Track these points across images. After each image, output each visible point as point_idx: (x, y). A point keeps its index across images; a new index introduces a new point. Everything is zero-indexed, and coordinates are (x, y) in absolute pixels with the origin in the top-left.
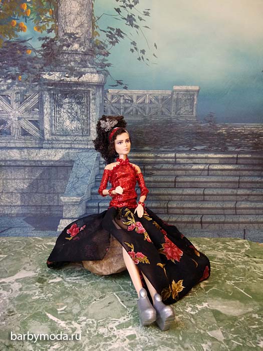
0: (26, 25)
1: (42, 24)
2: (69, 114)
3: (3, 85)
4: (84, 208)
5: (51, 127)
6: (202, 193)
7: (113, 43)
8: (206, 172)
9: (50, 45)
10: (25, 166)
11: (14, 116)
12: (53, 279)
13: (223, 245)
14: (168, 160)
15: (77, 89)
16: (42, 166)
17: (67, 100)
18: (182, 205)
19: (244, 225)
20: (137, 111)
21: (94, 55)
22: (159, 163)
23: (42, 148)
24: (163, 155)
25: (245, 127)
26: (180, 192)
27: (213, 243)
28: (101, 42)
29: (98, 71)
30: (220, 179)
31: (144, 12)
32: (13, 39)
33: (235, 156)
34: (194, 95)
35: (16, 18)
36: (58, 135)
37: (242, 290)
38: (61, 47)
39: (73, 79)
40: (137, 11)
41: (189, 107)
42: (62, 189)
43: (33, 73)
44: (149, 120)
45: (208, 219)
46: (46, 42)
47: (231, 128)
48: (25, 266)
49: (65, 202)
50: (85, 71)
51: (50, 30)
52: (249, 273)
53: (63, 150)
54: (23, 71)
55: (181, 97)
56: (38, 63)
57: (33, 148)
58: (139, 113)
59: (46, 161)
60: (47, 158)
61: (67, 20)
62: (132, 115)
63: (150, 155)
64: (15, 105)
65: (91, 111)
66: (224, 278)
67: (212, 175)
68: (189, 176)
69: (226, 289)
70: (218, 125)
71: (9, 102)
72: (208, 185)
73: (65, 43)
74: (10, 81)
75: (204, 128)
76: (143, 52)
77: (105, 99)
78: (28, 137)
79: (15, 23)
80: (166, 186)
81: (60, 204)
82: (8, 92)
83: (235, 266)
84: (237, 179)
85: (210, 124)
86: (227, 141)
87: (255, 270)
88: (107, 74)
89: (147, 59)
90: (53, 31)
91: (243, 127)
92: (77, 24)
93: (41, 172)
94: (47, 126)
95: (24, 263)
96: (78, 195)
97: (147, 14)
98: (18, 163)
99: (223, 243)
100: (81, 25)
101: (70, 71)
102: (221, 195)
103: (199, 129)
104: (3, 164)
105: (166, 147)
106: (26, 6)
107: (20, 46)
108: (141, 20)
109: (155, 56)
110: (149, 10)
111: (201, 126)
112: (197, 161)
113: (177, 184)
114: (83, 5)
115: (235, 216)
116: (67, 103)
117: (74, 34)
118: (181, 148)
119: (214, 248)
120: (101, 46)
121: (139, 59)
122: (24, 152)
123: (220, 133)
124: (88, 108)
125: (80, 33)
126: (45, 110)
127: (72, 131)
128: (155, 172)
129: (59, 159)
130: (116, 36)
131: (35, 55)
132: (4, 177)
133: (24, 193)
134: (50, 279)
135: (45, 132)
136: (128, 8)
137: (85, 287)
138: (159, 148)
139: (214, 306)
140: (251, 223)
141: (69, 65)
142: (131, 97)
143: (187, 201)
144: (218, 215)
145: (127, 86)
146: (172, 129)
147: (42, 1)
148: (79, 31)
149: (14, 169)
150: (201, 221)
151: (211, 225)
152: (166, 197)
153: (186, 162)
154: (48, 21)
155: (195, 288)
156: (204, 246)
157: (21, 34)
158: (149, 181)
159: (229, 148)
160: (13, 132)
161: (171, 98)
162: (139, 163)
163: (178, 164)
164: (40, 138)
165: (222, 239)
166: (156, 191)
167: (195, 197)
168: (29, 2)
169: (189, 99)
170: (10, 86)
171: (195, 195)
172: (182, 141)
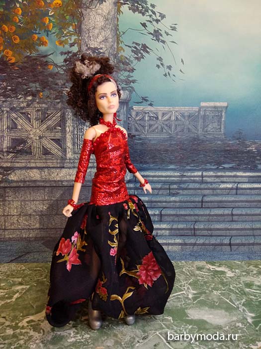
0: (48, 40)
1: (64, 39)
3: (22, 102)
5: (74, 145)
6: (230, 213)
7: (138, 59)
8: (234, 191)
9: (72, 60)
10: (46, 187)
11: (35, 134)
13: (257, 269)
16: (62, 187)
18: (209, 226)
20: (162, 128)
21: (119, 71)
22: (185, 182)
23: (63, 167)
24: (189, 174)
26: (207, 212)
27: (246, 268)
28: (126, 58)
29: (122, 88)
30: (249, 198)
31: (171, 27)
32: (34, 54)
34: (222, 111)
35: (37, 32)
40: (164, 26)
41: (216, 123)
43: (55, 90)
44: (175, 138)
45: (237, 241)
46: (68, 57)
47: (260, 145)
51: (72, 44)
54: (45, 88)
55: (208, 113)
56: (60, 79)
57: (53, 168)
58: (164, 131)
59: (67, 181)
60: (68, 178)
61: (91, 34)
62: (158, 132)
63: (176, 174)
64: (36, 124)
67: (240, 194)
68: (216, 195)
70: (248, 143)
71: (29, 120)
72: (237, 204)
74: (30, 98)
75: (233, 145)
76: (169, 67)
77: (129, 116)
78: (49, 157)
79: (37, 38)
80: (192, 207)
82: (29, 110)
85: (239, 141)
88: (132, 90)
89: (174, 75)
90: (76, 45)
92: (101, 38)
93: (61, 192)
94: (69, 144)
97: (174, 29)
98: (38, 183)
99: (255, 267)
100: (106, 40)
102: (250, 215)
103: (228, 146)
104: (22, 185)
105: (193, 165)
106: (48, 20)
107: (42, 62)
108: (167, 35)
109: (182, 72)
110: (176, 24)
111: (229, 144)
112: (225, 179)
113: (204, 204)
114: (107, 20)
117: (98, 49)
118: (208, 166)
120: (127, 62)
121: (165, 75)
122: (44, 172)
123: (249, 151)
125: (104, 48)
126: (67, 128)
128: (181, 191)
130: (142, 51)
131: (57, 71)
132: (23, 198)
133: (43, 215)
135: (67, 150)
136: (154, 23)
138: (185, 167)
142: (156, 114)
143: (216, 221)
144: (248, 236)
145: (152, 103)
146: (199, 147)
147: (65, 15)
148: (103, 46)
149: (33, 191)
150: (230, 243)
151: (241, 247)
152: (193, 218)
153: (213, 181)
154: (71, 35)
155: (243, 323)
156: (237, 270)
157: (42, 48)
158: (175, 202)
159: (259, 166)
160: (34, 151)
161: (198, 115)
162: (165, 182)
163: (205, 183)
164: (62, 157)
165: (253, 262)
166: (183, 212)
167: (223, 217)
168: (51, 16)
169: (217, 116)
170: (30, 103)
171: (223, 215)
172: (210, 159)
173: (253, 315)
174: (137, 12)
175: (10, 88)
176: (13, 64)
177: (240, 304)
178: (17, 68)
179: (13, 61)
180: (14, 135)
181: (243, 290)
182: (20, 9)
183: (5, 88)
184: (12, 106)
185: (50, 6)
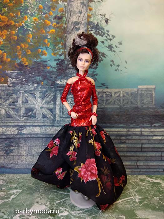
0: (47, 52)
1: (56, 51)
2: (72, 105)
3: (31, 87)
5: (60, 112)
6: (160, 155)
8: (163, 142)
9: (61, 64)
10: (43, 138)
11: (38, 106)
14: (137, 133)
17: (71, 96)
18: (147, 164)
20: (115, 102)
22: (130, 135)
23: (54, 126)
24: (132, 130)
26: (145, 154)
31: (119, 43)
32: (39, 60)
34: (152, 91)
35: (41, 48)
36: (64, 117)
38: (68, 65)
40: (114, 42)
41: (149, 98)
43: (51, 81)
44: (122, 107)
46: (59, 62)
51: (61, 54)
54: (44, 79)
55: (143, 92)
56: (53, 75)
57: (48, 126)
58: (116, 103)
62: (112, 104)
63: (124, 130)
64: (39, 100)
68: (151, 144)
71: (35, 98)
74: (36, 85)
76: (118, 66)
78: (46, 119)
79: (40, 51)
80: (135, 151)
82: (35, 92)
88: (95, 80)
89: (121, 70)
90: (63, 55)
94: (58, 112)
97: (120, 44)
98: (39, 135)
103: (157, 113)
104: (29, 137)
105: (135, 124)
106: (47, 41)
107: (43, 64)
108: (117, 47)
109: (126, 68)
110: (121, 41)
111: (158, 111)
112: (156, 133)
113: (142, 149)
116: (70, 98)
118: (145, 125)
121: (116, 70)
122: (43, 128)
126: (57, 103)
128: (127, 141)
130: (101, 57)
131: (52, 70)
132: (29, 144)
135: (56, 115)
136: (109, 41)
138: (130, 125)
141: (73, 75)
142: (111, 93)
143: (150, 161)
145: (108, 87)
146: (139, 113)
147: (57, 37)
149: (36, 140)
152: (135, 158)
153: (148, 135)
154: (60, 49)
157: (44, 57)
158: (124, 148)
160: (38, 116)
161: (137, 93)
162: (117, 135)
163: (143, 135)
164: (53, 120)
166: (129, 154)
168: (49, 39)
169: (149, 94)
170: (36, 88)
171: (155, 157)
172: (145, 120)
174: (99, 35)
175: (24, 79)
176: (27, 66)
178: (29, 68)
179: (27, 64)
180: (27, 106)
182: (31, 35)
183: (22, 80)
184: (25, 90)
185: (48, 33)
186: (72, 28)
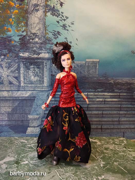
0: (12, 29)
1: (19, 29)
2: (33, 73)
4: (41, 121)
5: (24, 79)
6: (101, 113)
7: (55, 38)
8: (103, 102)
9: (23, 39)
10: (10, 100)
11: (5, 75)
12: (23, 162)
13: (113, 141)
15: (37, 61)
16: (19, 100)
17: (32, 66)
18: (91, 120)
19: (123, 130)
21: (46, 44)
22: (79, 98)
23: (19, 90)
25: (123, 79)
26: (90, 112)
27: (108, 140)
28: (50, 38)
29: (48, 52)
30: (111, 106)
31: (71, 23)
32: (5, 36)
33: (118, 94)
34: (96, 64)
35: (6, 25)
36: (27, 84)
37: (122, 168)
38: (29, 40)
39: (35, 56)
40: (67, 22)
41: (94, 69)
42: (29, 111)
43: (15, 53)
45: (105, 127)
46: (21, 37)
47: (116, 80)
48: (9, 154)
49: (30, 118)
50: (41, 52)
51: (23, 31)
52: (126, 158)
53: (30, 91)
54: (10, 52)
55: (90, 65)
56: (17, 48)
57: (14, 90)
59: (21, 97)
60: (22, 95)
61: (32, 27)
64: (5, 69)
65: (44, 72)
66: (113, 160)
67: (106, 104)
68: (95, 104)
69: (114, 167)
70: (109, 79)
71: (2, 67)
72: (105, 109)
73: (31, 38)
74: (3, 57)
75: (102, 80)
77: (51, 66)
78: (12, 85)
79: (6, 28)
81: (28, 119)
82: (2, 63)
83: (118, 154)
84: (119, 106)
85: (105, 78)
86: (114, 87)
87: (129, 156)
89: (73, 46)
90: (25, 32)
91: (122, 80)
92: (37, 28)
93: (18, 103)
94: (22, 79)
95: (8, 152)
96: (37, 114)
97: (73, 24)
98: (7, 98)
99: (113, 140)
100: (39, 29)
101: (33, 52)
102: (112, 114)
103: (100, 80)
105: (83, 90)
106: (11, 20)
107: (8, 40)
108: (69, 27)
109: (77, 45)
110: (73, 22)
112: (99, 96)
113: (88, 108)
114: (40, 19)
115: (119, 125)
116: (32, 68)
117: (36, 34)
118: (91, 90)
119: (108, 143)
120: (50, 40)
122: (10, 93)
123: (110, 82)
124: (43, 70)
125: (39, 33)
126: (21, 71)
127: (35, 81)
129: (28, 96)
130: (57, 35)
131: (16, 44)
133: (9, 114)
134: (22, 162)
135: (21, 82)
136: (63, 21)
137: (40, 166)
139: (107, 178)
140: (127, 128)
141: (33, 49)
143: (94, 117)
144: (110, 124)
146: (86, 81)
147: (20, 17)
148: (38, 32)
149: (4, 102)
150: (101, 128)
151: (106, 130)
153: (93, 97)
154: (22, 27)
155: (98, 167)
156: (103, 142)
157: (9, 33)
159: (115, 90)
160: (5, 82)
161: (86, 65)
163: (89, 98)
164: (18, 86)
165: (112, 137)
167: (98, 115)
168: (13, 18)
169: (94, 66)
170: (3, 59)
171: (98, 114)
172: (91, 87)
173: (104, 163)
174: (55, 16)
177: (99, 158)
181: (103, 151)
185: (13, 13)
186: (32, 9)
